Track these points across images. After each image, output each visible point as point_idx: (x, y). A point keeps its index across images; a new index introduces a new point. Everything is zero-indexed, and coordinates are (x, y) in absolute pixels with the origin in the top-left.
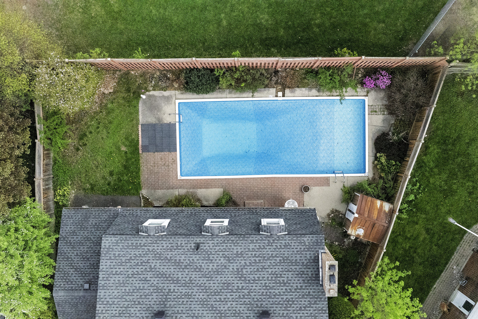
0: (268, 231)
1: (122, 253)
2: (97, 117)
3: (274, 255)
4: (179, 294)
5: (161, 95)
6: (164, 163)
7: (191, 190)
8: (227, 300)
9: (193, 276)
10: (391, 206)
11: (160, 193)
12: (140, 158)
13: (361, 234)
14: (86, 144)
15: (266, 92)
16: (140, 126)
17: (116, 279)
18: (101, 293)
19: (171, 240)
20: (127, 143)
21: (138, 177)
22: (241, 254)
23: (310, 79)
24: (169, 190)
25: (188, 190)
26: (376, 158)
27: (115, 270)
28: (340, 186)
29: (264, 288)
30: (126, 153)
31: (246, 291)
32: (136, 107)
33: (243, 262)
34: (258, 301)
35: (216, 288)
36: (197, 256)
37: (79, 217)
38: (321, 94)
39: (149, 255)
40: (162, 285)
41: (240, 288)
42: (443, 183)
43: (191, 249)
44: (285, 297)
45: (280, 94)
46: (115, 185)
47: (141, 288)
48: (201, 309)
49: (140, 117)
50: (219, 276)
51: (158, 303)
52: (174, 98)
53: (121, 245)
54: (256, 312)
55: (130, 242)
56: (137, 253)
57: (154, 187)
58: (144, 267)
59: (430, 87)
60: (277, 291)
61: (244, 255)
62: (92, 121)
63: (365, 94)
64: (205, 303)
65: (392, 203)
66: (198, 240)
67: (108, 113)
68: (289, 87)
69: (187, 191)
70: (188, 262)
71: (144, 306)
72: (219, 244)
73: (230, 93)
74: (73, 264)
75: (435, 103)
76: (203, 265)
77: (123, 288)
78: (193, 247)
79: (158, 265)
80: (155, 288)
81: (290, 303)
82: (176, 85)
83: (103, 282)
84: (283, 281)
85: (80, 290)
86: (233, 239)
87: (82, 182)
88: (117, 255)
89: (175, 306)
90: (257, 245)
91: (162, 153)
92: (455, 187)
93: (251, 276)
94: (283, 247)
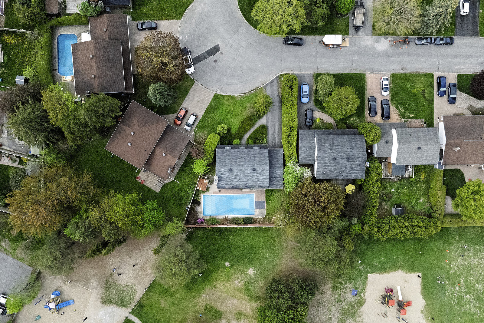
2: (277, 210)
5: (260, 217)
6: (259, 198)
8: (239, 173)
9: (247, 178)
10: (197, 189)
12: (265, 199)
15: (230, 217)
21: (266, 194)
23: (219, 221)
25: (251, 191)
26: (200, 200)
28: (210, 192)
30: (269, 201)
32: (266, 213)
34: (232, 173)
35: (242, 175)
37: (278, 187)
41: (236, 175)
45: (227, 217)
46: (273, 192)
47: (259, 175)
50: (241, 178)
51: (255, 172)
52: (256, 216)
57: (261, 191)
58: (258, 179)
59: (187, 220)
60: (228, 175)
63: (204, 217)
64: (244, 172)
67: (274, 212)
68: (224, 219)
71: (258, 172)
77: (263, 175)
80: (256, 175)
81: (224, 172)
82: (256, 219)
83: (268, 177)
84: (226, 177)
89: (251, 172)
91: (259, 201)
93: (233, 178)
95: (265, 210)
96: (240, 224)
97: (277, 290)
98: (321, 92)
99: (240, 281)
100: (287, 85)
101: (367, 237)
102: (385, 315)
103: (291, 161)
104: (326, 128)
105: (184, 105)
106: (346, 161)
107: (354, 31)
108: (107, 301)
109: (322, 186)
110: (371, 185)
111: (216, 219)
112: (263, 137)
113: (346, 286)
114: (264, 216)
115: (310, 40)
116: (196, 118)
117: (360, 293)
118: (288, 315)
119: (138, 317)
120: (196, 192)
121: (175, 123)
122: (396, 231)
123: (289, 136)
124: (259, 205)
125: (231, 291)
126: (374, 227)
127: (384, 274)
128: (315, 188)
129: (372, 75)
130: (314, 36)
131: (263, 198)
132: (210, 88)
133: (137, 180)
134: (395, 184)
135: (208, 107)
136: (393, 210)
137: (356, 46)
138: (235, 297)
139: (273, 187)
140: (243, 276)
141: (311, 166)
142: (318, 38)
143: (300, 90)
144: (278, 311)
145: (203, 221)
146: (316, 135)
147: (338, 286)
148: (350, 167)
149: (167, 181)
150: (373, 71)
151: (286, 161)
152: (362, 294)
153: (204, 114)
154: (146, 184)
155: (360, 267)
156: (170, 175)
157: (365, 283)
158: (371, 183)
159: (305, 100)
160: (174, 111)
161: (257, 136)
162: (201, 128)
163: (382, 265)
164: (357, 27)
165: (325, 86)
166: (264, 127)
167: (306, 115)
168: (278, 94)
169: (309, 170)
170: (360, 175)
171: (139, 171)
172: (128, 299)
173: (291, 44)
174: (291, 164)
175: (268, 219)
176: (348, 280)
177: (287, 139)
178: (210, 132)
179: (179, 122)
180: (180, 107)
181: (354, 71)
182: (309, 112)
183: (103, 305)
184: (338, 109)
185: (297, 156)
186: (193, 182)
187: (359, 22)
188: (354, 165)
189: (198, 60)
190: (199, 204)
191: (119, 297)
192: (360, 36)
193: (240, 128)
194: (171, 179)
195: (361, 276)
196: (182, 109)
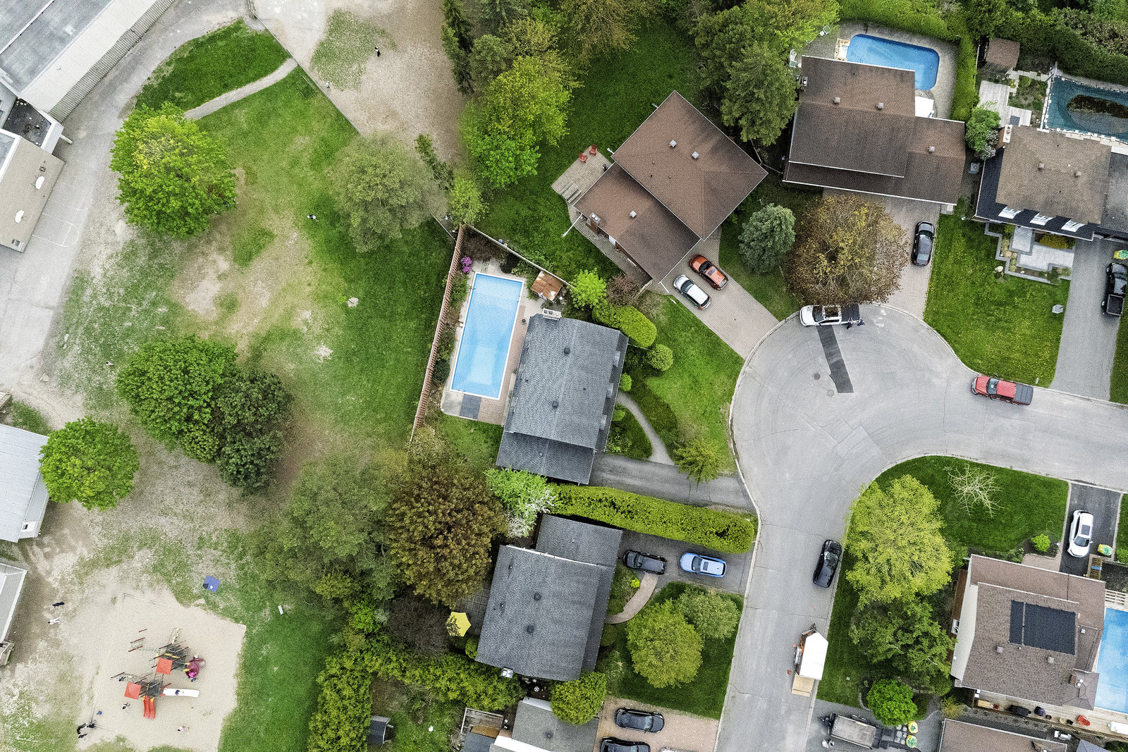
0: (529, 342)
2: (448, 443)
3: (540, 342)
4: (547, 394)
5: (444, 399)
6: (487, 406)
8: (555, 370)
9: (541, 385)
10: (541, 272)
11: (505, 414)
12: (481, 421)
13: (555, 293)
15: (458, 333)
16: (460, 417)
17: (533, 426)
18: (537, 435)
19: (521, 394)
20: (469, 427)
21: (492, 425)
23: (456, 305)
24: (505, 408)
25: (507, 394)
26: (514, 274)
27: (528, 426)
28: (527, 300)
29: (554, 349)
30: (475, 430)
31: (554, 359)
32: (448, 417)
34: (559, 354)
35: (548, 374)
36: (532, 382)
37: (503, 455)
38: (467, 300)
40: (541, 402)
41: (551, 362)
42: (539, 236)
44: (560, 340)
45: (461, 325)
46: (493, 441)
47: (540, 413)
48: (557, 383)
50: (544, 372)
51: (549, 405)
52: (448, 392)
54: (564, 356)
57: (501, 416)
58: (531, 410)
59: (476, 235)
60: (557, 343)
63: (473, 273)
64: (554, 381)
66: (524, 380)
67: (448, 435)
68: (458, 319)
70: (534, 387)
71: (548, 413)
72: (529, 369)
73: (453, 356)
74: (528, 462)
75: (486, 235)
76: (536, 379)
77: (538, 423)
78: (527, 383)
80: (542, 406)
81: (564, 337)
82: (440, 389)
83: (533, 433)
84: (553, 338)
85: (542, 459)
86: (528, 361)
88: (521, 425)
89: (552, 396)
90: (533, 349)
91: (481, 406)
92: (544, 229)
93: (547, 355)
94: (537, 336)
95: (456, 415)
96: (439, 351)
97: (265, 398)
98: (698, 599)
99: (306, 322)
100: (731, 526)
101: (335, 639)
102: (138, 645)
103: (556, 497)
104: (612, 597)
105: (734, 287)
106: (526, 623)
107: (822, 713)
108: (338, 22)
109: (482, 551)
110: (457, 674)
111: (462, 299)
112: (624, 446)
113: (233, 566)
114: (442, 410)
115: (823, 604)
116: (699, 306)
117: (207, 598)
118: (200, 409)
119: (284, 81)
120: (533, 267)
121: (697, 257)
122: (334, 713)
123: (613, 504)
124: (471, 404)
125: (289, 298)
126: (356, 660)
127: (237, 666)
128: (479, 535)
129: (713, 735)
130: (830, 615)
131: (485, 416)
132: (759, 351)
133: (590, 147)
134: (443, 738)
135: (718, 338)
136: (385, 720)
137: (789, 712)
138: (274, 303)
139: (505, 444)
140: (318, 331)
141: (532, 541)
142: (825, 624)
143: (713, 555)
144: (217, 389)
145: (465, 270)
146: (604, 568)
147: (236, 548)
148: (509, 632)
149: (572, 210)
150: (723, 740)
151: (559, 485)
152: (202, 601)
153: (704, 326)
154: (576, 165)
155: (267, 611)
156: (585, 218)
157: (228, 613)
158: (462, 676)
159: (687, 561)
160: (724, 260)
161: (629, 433)
162: (675, 311)
163: (260, 665)
164: (832, 722)
165: (711, 611)
166: (646, 453)
167: (654, 557)
168: (715, 503)
169: (526, 534)
170: (485, 652)
171: (608, 155)
172: (330, 67)
173: (822, 557)
174: (548, 494)
175: (435, 418)
176: (245, 574)
177: (606, 500)
178: (661, 330)
179: (697, 265)
180: (732, 276)
181: (732, 694)
182: (657, 565)
183: (331, 13)
184: (653, 630)
185: (564, 513)
186: (557, 267)
187: (844, 728)
188: (513, 641)
189: (827, 337)
190: (506, 269)
191: (341, 49)
192: (809, 726)
193: (657, 398)
194: (575, 221)
195: (247, 609)
196: (726, 278)
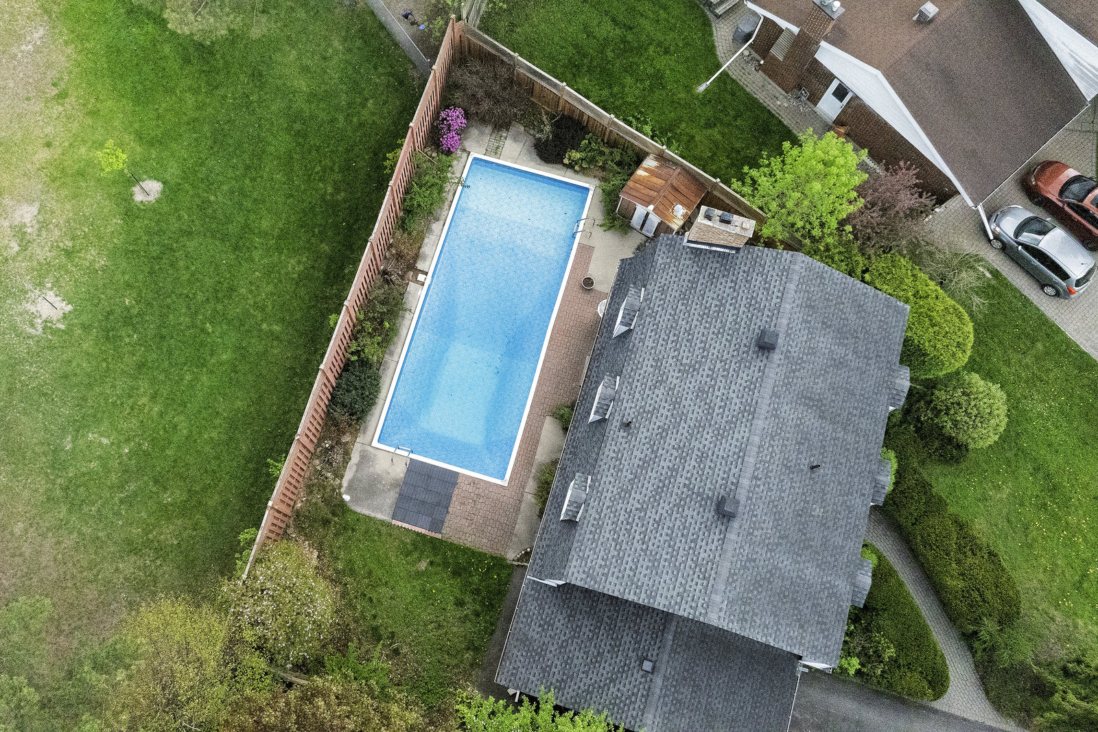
0: (633, 314)
1: (602, 553)
2: (352, 596)
3: (673, 313)
4: (695, 472)
5: (354, 468)
6: (471, 501)
7: (533, 471)
8: (724, 398)
9: (673, 443)
10: (651, 156)
11: (521, 527)
12: (449, 541)
13: (685, 211)
14: (393, 633)
15: (411, 298)
16: (394, 522)
17: (644, 572)
18: (660, 603)
19: (603, 467)
20: (416, 555)
21: (480, 556)
22: (656, 361)
23: (415, 226)
24: (522, 509)
25: (532, 475)
26: (570, 166)
27: (628, 572)
28: (599, 233)
29: (720, 336)
30: (431, 563)
31: (718, 365)
32: (359, 518)
33: (670, 361)
34: (738, 350)
35: (700, 411)
36: (641, 430)
37: (519, 654)
38: (443, 217)
39: (619, 508)
40: (674, 496)
41: (710, 373)
42: (638, 85)
43: (627, 438)
44: (742, 308)
45: (421, 277)
46: (482, 603)
47: (669, 532)
48: (730, 441)
49: (379, 516)
50: (684, 402)
51: (701, 510)
52: (369, 448)
53: (587, 553)
54: (755, 356)
55: (587, 536)
56: (610, 527)
57: (509, 533)
58: (637, 520)
59: (487, 58)
60: (730, 319)
61: (661, 357)
62: (355, 609)
63: (465, 155)
64: (721, 432)
65: (646, 154)
66: (616, 424)
67: (352, 572)
68: (415, 262)
69: (534, 477)
70: (648, 446)
71: (701, 533)
72: (632, 392)
73: (392, 354)
74: (602, 684)
75: (512, 53)
76: (658, 424)
77: (662, 563)
78: (625, 434)
79: (638, 497)
80: (675, 509)
81: (753, 302)
82: (346, 438)
83: (643, 596)
84: (716, 306)
85: (651, 680)
86: (629, 369)
87: (457, 666)
88: (603, 563)
89: (714, 481)
90: (649, 334)
91: (454, 499)
92: (650, 71)
93: (697, 352)
94: (663, 297)
95: (384, 515)
96: (356, 333)
114: (346, 498)
116: (1066, 287)
124: (427, 489)
131: (463, 527)
166: (933, 684)
190: (549, 152)
